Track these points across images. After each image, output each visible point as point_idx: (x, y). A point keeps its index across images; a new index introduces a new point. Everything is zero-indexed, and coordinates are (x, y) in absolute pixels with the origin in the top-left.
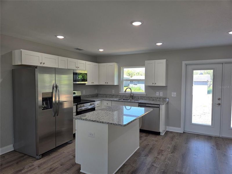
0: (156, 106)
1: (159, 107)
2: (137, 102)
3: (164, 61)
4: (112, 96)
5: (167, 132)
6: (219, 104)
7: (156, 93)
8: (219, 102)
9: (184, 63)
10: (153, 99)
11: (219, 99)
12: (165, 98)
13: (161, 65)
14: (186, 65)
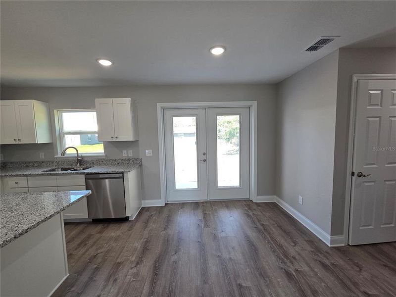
0: (117, 175)
1: (123, 177)
2: (81, 174)
3: (128, 101)
4: (39, 164)
5: (143, 210)
6: (205, 161)
7: (122, 152)
8: (204, 157)
9: (159, 105)
10: (117, 162)
11: (204, 154)
12: (136, 160)
13: (123, 106)
14: (163, 109)
